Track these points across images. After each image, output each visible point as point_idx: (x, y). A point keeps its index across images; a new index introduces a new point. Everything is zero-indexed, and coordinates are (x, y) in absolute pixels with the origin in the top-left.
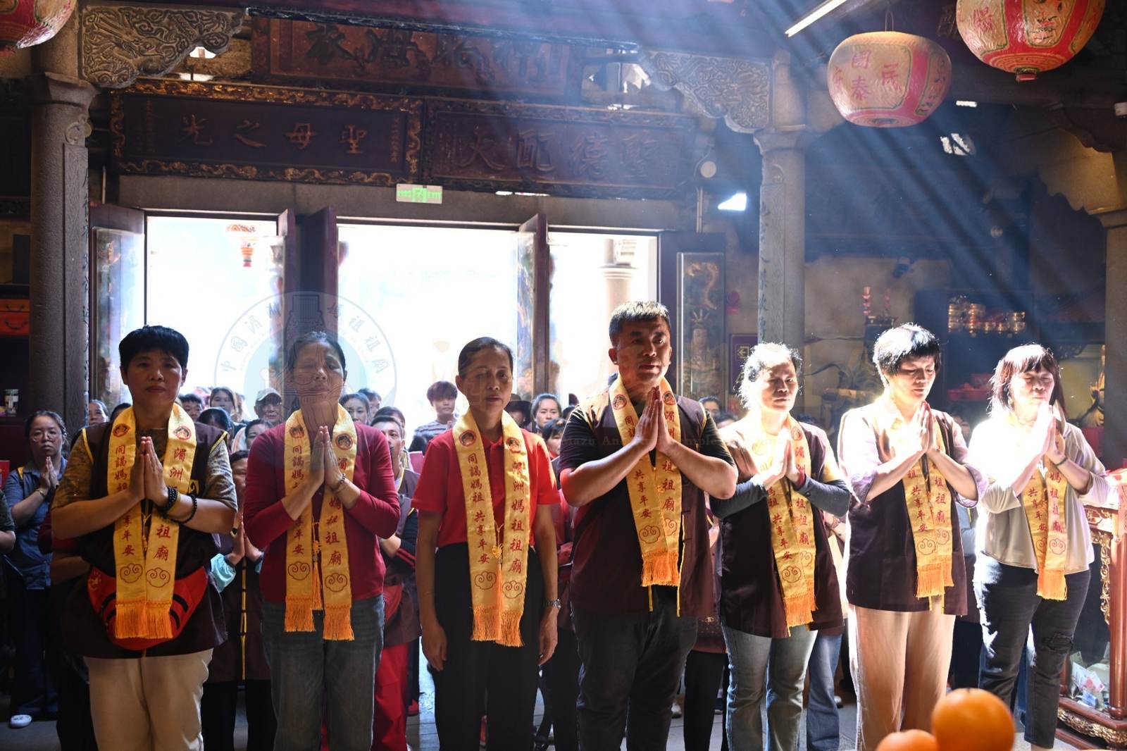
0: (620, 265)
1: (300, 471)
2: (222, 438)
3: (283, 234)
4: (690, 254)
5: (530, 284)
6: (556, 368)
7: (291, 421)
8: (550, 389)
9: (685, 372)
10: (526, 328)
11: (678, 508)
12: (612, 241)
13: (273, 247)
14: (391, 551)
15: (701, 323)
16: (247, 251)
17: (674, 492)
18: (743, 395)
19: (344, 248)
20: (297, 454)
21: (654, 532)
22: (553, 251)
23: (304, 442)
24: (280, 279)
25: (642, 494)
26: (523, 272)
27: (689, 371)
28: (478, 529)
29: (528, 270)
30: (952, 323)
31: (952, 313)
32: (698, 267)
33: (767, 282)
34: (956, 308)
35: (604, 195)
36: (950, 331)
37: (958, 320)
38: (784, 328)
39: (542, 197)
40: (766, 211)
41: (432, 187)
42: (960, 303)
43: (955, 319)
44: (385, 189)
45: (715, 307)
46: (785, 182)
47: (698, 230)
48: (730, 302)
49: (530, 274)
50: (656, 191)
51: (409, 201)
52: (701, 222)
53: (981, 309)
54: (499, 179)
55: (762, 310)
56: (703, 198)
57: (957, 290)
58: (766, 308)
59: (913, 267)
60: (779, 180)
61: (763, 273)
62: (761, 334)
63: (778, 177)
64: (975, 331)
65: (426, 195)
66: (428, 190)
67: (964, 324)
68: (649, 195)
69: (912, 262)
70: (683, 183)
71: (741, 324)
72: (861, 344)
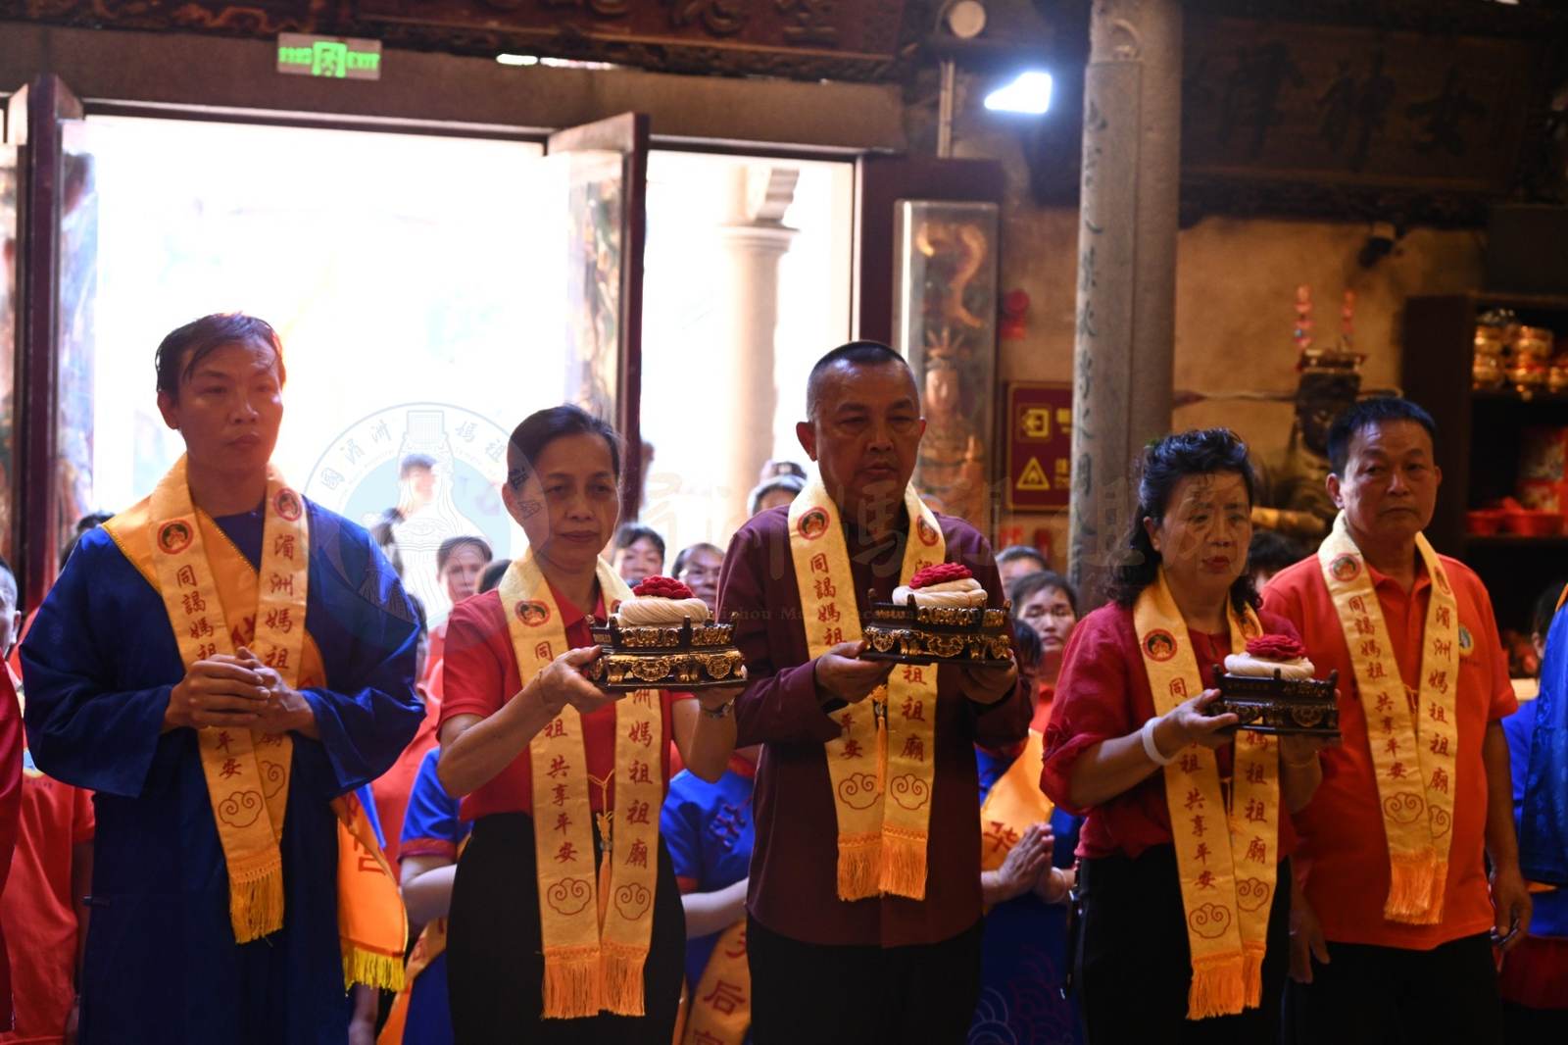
0: (763, 221)
3: (17, 142)
4: (924, 204)
15: (942, 357)
28: (555, 793)
30: (1482, 368)
31: (1483, 346)
32: (941, 234)
33: (1097, 273)
34: (1490, 337)
35: (738, 70)
36: (1476, 386)
37: (1493, 363)
38: (1131, 375)
39: (602, 71)
40: (1099, 122)
41: (357, 42)
42: (1500, 326)
43: (1487, 359)
44: (254, 45)
45: (977, 324)
46: (1140, 59)
47: (942, 152)
48: (1009, 312)
49: (610, 246)
50: (853, 63)
51: (307, 72)
52: (948, 137)
53: (1543, 338)
54: (508, 28)
55: (1086, 336)
56: (956, 82)
57: (1493, 296)
58: (1094, 332)
59: (1402, 244)
60: (1127, 55)
61: (1088, 255)
62: (1081, 387)
63: (1126, 48)
64: (1529, 386)
65: (346, 62)
66: (349, 50)
67: (1506, 371)
68: (838, 72)
69: (1400, 234)
70: (911, 48)
71: (1031, 361)
72: (1288, 411)
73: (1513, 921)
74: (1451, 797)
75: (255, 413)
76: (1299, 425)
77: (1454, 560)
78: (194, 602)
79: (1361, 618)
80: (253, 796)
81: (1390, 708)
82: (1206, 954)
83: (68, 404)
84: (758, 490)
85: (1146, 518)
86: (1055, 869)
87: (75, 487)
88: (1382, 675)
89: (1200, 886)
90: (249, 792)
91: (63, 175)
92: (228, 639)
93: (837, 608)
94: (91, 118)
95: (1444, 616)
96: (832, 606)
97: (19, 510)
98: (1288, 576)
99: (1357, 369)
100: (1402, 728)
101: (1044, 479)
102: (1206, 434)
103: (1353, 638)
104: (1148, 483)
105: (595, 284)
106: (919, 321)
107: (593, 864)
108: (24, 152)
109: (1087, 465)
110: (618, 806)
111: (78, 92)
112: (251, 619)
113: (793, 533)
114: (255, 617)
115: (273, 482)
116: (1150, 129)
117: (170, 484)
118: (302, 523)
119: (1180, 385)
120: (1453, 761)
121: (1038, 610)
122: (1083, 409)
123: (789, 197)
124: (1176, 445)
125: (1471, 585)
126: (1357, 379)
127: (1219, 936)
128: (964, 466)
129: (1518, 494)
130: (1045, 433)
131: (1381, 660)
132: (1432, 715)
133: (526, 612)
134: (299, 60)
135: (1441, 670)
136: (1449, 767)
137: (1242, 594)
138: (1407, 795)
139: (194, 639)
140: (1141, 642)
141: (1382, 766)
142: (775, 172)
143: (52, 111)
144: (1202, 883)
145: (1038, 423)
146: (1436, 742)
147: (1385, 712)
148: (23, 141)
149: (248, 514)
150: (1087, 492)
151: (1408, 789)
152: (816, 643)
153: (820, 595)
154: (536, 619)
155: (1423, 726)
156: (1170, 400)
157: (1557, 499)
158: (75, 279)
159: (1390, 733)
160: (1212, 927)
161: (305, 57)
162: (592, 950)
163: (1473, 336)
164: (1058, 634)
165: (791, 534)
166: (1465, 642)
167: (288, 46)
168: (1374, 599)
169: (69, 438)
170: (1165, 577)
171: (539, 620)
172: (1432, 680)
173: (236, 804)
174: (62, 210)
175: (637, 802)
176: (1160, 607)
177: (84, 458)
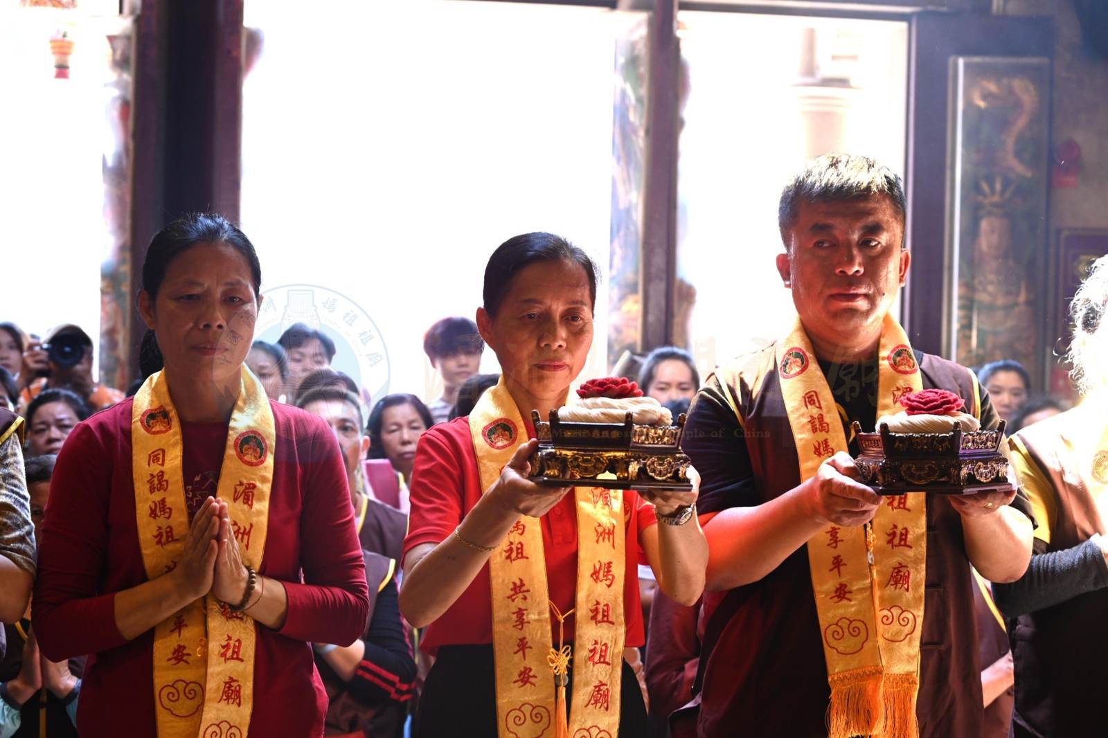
0: (828, 82)
1: (163, 501)
2: (13, 428)
3: (132, 12)
4: (977, 59)
5: (637, 119)
6: (688, 295)
7: (144, 399)
8: (676, 338)
9: (961, 307)
10: (628, 211)
11: (917, 586)
12: (811, 33)
13: (111, 39)
14: (347, 668)
15: (995, 205)
16: (62, 48)
17: (911, 553)
18: (1075, 362)
19: (254, 40)
20: (156, 469)
21: (855, 632)
22: (686, 52)
23: (173, 440)
24: (125, 105)
25: (835, 553)
26: (624, 94)
27: (968, 305)
28: (514, 617)
29: (635, 90)
45: (1028, 174)
47: (996, 7)
48: (1060, 162)
71: (1084, 209)
154: (502, 442)
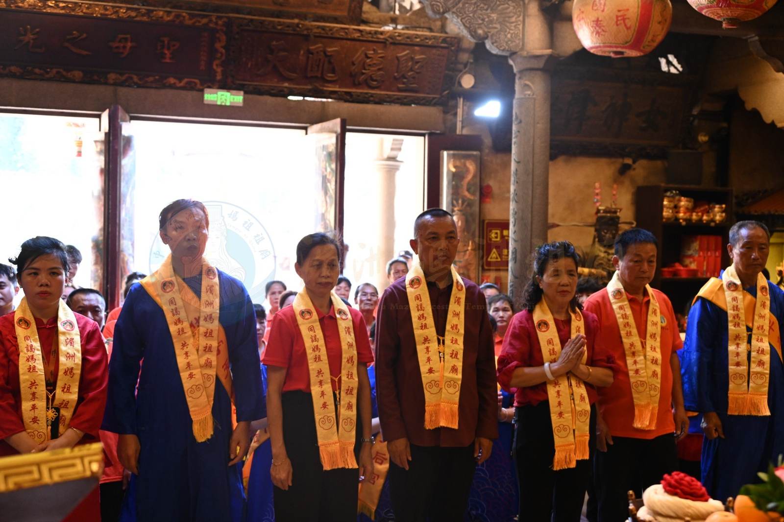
0: (390, 159)
4: (451, 152)
15: (459, 210)
16: (79, 144)
19: (129, 141)
26: (325, 167)
29: (330, 166)
30: (667, 213)
31: (666, 205)
32: (458, 163)
33: (519, 179)
34: (670, 201)
35: (380, 101)
36: (664, 220)
37: (671, 211)
38: (532, 217)
39: (328, 102)
40: (518, 121)
41: (234, 92)
42: (673, 197)
43: (668, 210)
44: (194, 93)
45: (472, 198)
46: (535, 96)
47: (458, 132)
48: (485, 193)
49: (332, 169)
50: (424, 98)
51: (215, 103)
52: (461, 125)
53: (690, 202)
54: (292, 86)
55: (514, 202)
56: (463, 105)
57: (671, 185)
58: (517, 200)
59: (635, 166)
60: (529, 95)
61: (515, 172)
62: (513, 222)
63: (529, 92)
64: (685, 220)
65: (230, 99)
66: (231, 95)
67: (676, 214)
68: (418, 102)
69: (634, 162)
70: (446, 92)
71: (493, 211)
72: (592, 230)
73: (682, 429)
74: (659, 380)
75: (195, 237)
76: (597, 235)
77: (657, 290)
78: (175, 312)
79: (623, 313)
80: (200, 386)
81: (634, 348)
82: (561, 444)
83: (124, 231)
84: (390, 262)
85: (537, 276)
86: (503, 409)
87: (127, 263)
88: (632, 335)
89: (559, 417)
90: (198, 385)
91: (122, 143)
92: (189, 326)
93: (425, 315)
94: (133, 122)
95: (655, 312)
96: (423, 314)
97: (105, 272)
98: (595, 296)
99: (618, 214)
100: (639, 356)
101: (498, 257)
102: (559, 243)
103: (620, 321)
104: (537, 263)
105: (326, 183)
106: (450, 197)
107: (334, 410)
108: (107, 135)
109: (515, 252)
110: (342, 388)
111: (127, 111)
112: (197, 318)
113: (408, 286)
114: (199, 318)
115: (205, 264)
116: (538, 123)
117: (165, 265)
118: (217, 280)
119: (551, 221)
120: (660, 366)
121: (497, 310)
122: (513, 231)
123: (400, 149)
124: (547, 248)
125: (664, 300)
126: (618, 218)
127: (566, 437)
128: (468, 252)
129: (681, 262)
130: (498, 239)
131: (631, 329)
132: (651, 349)
133: (304, 314)
134: (212, 99)
135: (654, 332)
136: (658, 370)
137: (575, 304)
138: (641, 381)
139: (175, 326)
140: (536, 325)
141: (631, 370)
142: (394, 140)
143: (118, 119)
144: (559, 416)
145: (496, 235)
146: (653, 360)
147: (633, 350)
148: (107, 130)
149: (195, 277)
150: (515, 262)
151: (641, 379)
152: (417, 329)
153: (418, 310)
154: (307, 316)
155: (648, 354)
156: (547, 226)
157: (696, 263)
158: (127, 183)
159: (634, 357)
160: (563, 433)
161: (214, 98)
162: (336, 443)
163: (663, 201)
164: (505, 319)
165: (407, 286)
166: (663, 322)
167: (208, 94)
168: (628, 306)
169: (125, 244)
170: (545, 299)
171: (309, 317)
172: (651, 336)
173: (194, 389)
174: (122, 157)
175: (349, 387)
176: (543, 311)
177: (131, 252)
